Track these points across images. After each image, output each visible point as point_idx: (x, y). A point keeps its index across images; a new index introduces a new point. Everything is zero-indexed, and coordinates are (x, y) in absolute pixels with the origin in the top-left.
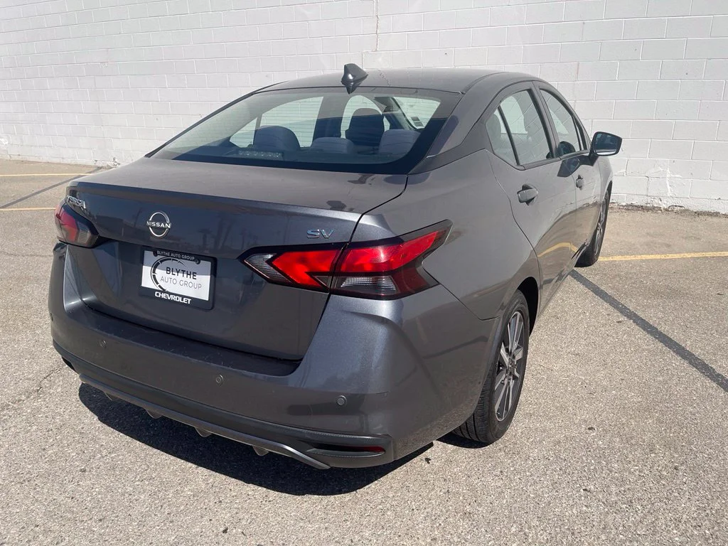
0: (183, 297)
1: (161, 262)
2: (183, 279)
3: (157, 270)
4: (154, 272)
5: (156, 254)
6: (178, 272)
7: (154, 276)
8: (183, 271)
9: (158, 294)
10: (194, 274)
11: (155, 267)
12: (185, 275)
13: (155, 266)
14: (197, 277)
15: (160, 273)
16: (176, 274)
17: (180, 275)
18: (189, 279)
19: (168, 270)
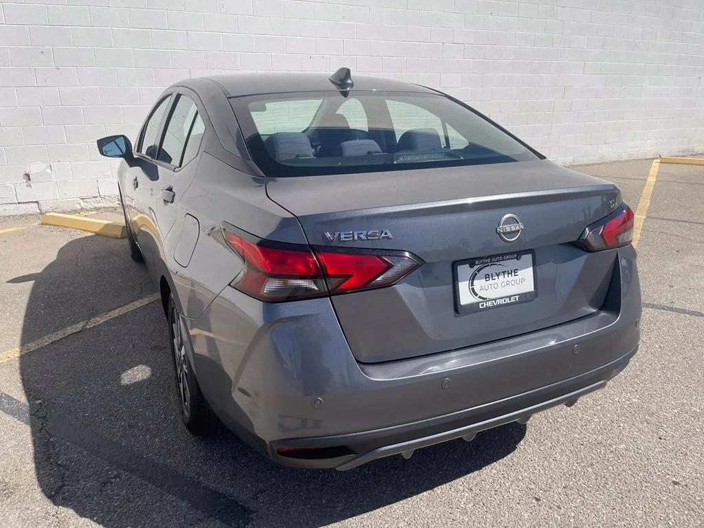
0: (510, 297)
1: (478, 271)
2: (505, 280)
3: (475, 282)
4: (472, 285)
5: (471, 266)
6: (498, 276)
7: (473, 289)
8: (504, 272)
9: (483, 305)
10: (516, 271)
11: (473, 280)
12: (506, 275)
13: (473, 278)
14: (519, 273)
15: (478, 284)
16: (497, 278)
17: (501, 277)
18: (511, 278)
19: (487, 277)
